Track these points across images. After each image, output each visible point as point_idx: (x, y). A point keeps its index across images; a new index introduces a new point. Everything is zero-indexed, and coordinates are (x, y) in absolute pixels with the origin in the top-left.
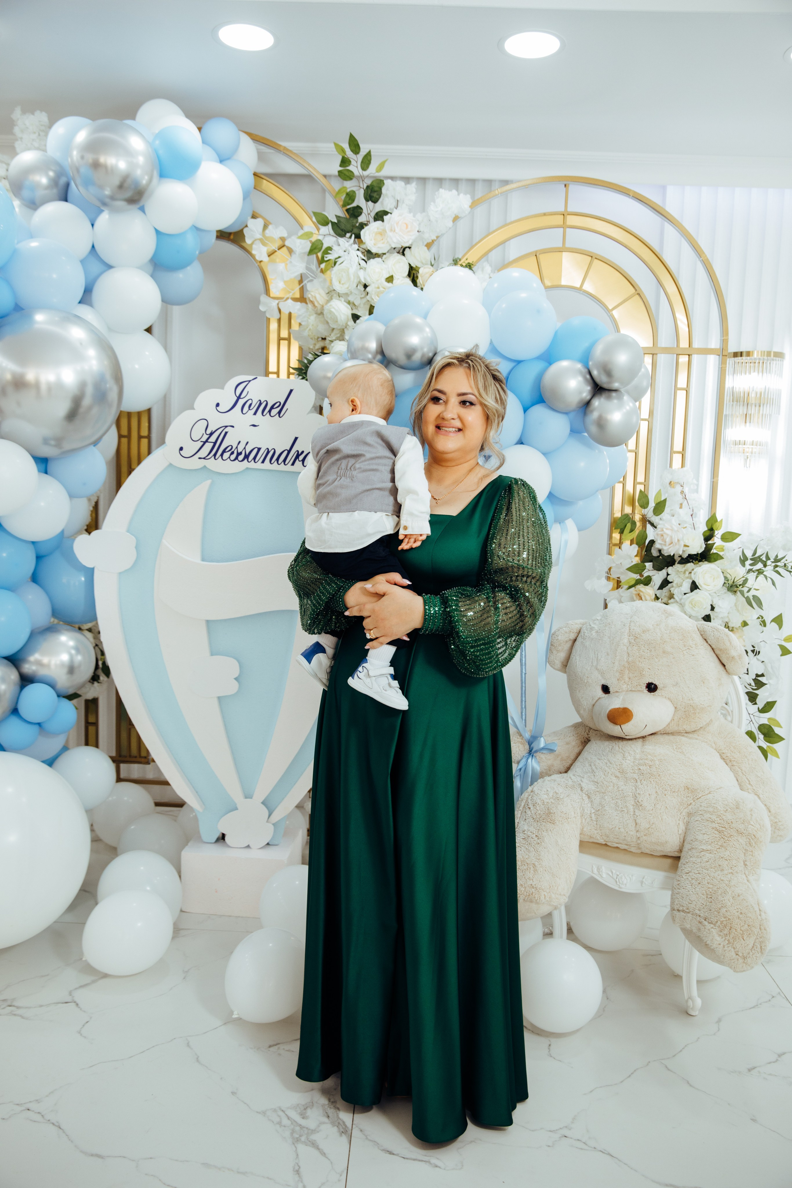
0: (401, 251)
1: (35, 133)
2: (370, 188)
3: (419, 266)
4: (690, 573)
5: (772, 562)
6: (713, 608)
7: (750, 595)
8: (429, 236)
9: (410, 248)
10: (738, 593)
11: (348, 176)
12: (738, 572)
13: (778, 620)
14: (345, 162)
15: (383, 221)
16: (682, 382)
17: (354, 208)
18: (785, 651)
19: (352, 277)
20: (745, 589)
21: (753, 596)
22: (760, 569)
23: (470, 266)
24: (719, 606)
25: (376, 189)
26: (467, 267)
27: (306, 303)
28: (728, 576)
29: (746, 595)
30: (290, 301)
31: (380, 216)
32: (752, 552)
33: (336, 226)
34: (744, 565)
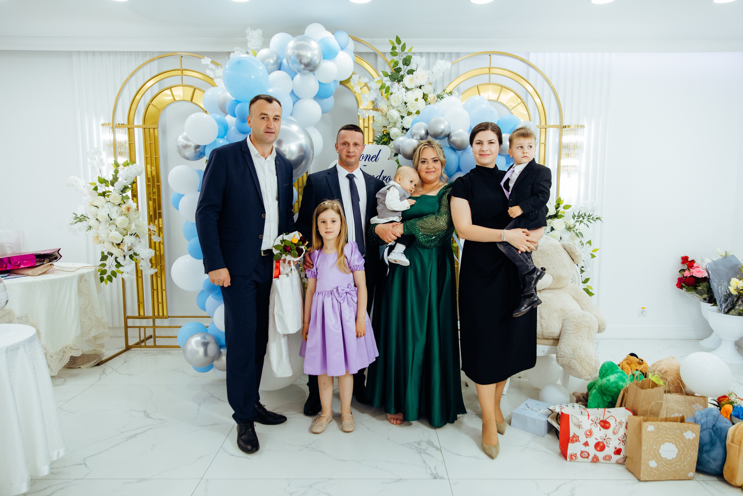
0: (419, 87)
1: (256, 38)
2: (405, 59)
3: (428, 93)
4: (550, 223)
5: (587, 217)
6: (561, 238)
7: (578, 231)
8: (432, 80)
9: (423, 85)
10: (572, 231)
11: (395, 54)
12: (572, 222)
13: (589, 242)
14: (394, 48)
15: (413, 74)
16: (543, 141)
17: (398, 68)
18: (593, 256)
19: (400, 99)
20: (575, 230)
21: (579, 232)
22: (581, 220)
23: (451, 93)
24: (564, 237)
25: (408, 60)
26: (450, 93)
27: (379, 111)
28: (567, 224)
29: (576, 232)
30: (371, 110)
31: (411, 72)
32: (578, 213)
33: (391, 77)
34: (574, 219)
